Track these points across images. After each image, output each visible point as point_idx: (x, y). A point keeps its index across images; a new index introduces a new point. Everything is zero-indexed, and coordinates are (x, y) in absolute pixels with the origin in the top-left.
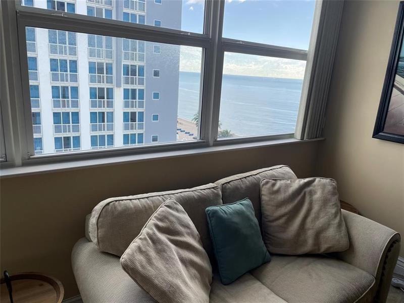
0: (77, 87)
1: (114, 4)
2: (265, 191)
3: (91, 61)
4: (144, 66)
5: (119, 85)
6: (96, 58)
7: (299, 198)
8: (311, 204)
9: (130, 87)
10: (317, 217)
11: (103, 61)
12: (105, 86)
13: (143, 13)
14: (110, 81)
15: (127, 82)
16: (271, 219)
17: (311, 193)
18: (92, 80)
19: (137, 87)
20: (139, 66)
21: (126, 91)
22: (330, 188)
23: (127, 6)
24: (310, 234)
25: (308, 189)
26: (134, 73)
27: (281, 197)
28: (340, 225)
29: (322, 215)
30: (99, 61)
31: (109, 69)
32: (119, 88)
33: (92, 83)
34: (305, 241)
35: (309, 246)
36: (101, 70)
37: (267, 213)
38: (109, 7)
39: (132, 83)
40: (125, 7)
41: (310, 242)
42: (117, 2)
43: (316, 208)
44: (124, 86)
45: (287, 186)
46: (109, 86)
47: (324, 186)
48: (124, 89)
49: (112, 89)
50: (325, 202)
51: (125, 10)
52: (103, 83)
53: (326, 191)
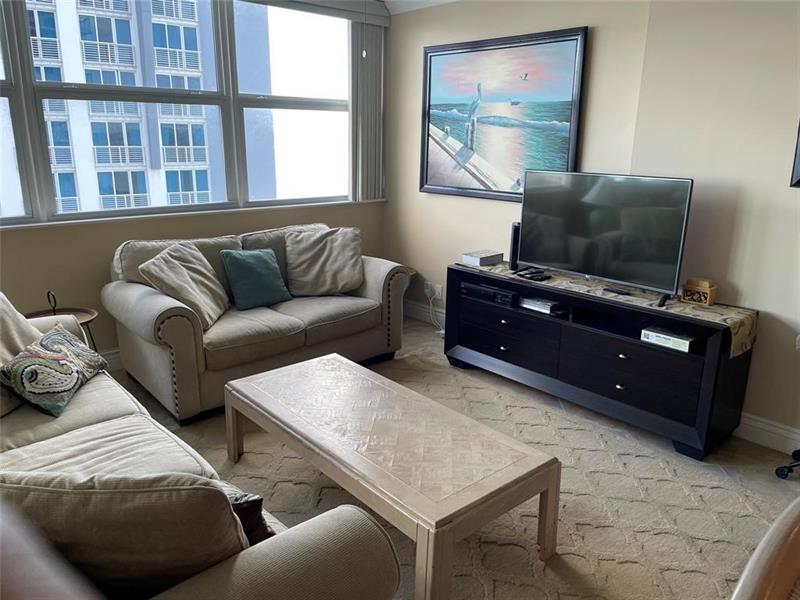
0: (72, 174)
1: (132, 8)
2: (288, 242)
3: (96, 120)
4: (202, 126)
5: (155, 166)
6: (106, 114)
7: (321, 245)
8: (331, 249)
9: (178, 167)
10: (336, 260)
11: (119, 120)
12: (129, 168)
13: (191, 24)
14: (136, 158)
15: (171, 158)
16: (294, 265)
17: (332, 241)
18: (101, 158)
19: (193, 166)
20: (192, 126)
21: (171, 176)
22: (350, 235)
23: (158, 10)
24: (329, 275)
25: (329, 238)
26: (183, 141)
27: (303, 245)
28: (354, 265)
29: (340, 258)
30: (112, 119)
31: (134, 136)
32: (156, 172)
33: (100, 165)
34: (325, 281)
35: (327, 286)
36: (116, 139)
37: (291, 262)
38: (123, 16)
39: (182, 159)
40: (154, 13)
41: (329, 281)
42: (138, 4)
43: (335, 253)
44: (166, 166)
45: (310, 236)
46: (136, 167)
47: (346, 233)
48: (167, 172)
49: (143, 173)
50: (344, 247)
51: (156, 19)
52: (124, 161)
53: (347, 237)
